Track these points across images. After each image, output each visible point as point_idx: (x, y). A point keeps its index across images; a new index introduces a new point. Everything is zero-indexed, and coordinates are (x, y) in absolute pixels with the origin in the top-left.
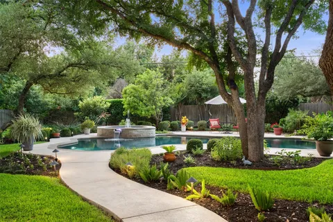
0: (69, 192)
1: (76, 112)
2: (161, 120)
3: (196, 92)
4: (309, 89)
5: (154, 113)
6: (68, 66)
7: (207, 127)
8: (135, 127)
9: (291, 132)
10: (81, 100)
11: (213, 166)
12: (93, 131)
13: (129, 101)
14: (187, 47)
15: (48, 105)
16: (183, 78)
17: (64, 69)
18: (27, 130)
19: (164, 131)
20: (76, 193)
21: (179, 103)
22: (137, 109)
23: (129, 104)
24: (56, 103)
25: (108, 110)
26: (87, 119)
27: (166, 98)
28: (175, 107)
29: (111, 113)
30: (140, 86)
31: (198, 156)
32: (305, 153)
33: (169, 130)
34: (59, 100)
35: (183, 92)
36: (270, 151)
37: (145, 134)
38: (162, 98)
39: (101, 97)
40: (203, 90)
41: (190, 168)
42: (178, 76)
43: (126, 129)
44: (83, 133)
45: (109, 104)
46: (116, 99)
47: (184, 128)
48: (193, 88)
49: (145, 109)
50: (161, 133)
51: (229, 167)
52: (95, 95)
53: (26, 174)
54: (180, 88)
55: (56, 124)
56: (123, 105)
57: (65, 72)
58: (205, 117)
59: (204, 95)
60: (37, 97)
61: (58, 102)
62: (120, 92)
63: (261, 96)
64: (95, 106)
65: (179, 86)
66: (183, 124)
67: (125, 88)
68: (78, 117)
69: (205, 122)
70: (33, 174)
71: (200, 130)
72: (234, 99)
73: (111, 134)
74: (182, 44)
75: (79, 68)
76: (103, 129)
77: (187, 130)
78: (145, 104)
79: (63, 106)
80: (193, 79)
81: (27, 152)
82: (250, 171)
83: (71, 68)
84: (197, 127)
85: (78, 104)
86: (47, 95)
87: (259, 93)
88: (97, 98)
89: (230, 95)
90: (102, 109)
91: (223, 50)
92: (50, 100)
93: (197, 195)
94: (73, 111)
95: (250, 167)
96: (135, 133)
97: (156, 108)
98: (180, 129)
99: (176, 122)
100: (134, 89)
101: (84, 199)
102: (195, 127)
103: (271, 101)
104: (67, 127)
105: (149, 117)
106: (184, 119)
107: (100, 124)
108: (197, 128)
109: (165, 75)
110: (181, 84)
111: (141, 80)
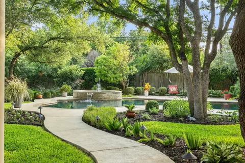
0: (52, 136)
1: (56, 78)
2: (127, 86)
3: (158, 62)
5: (121, 79)
6: (50, 40)
7: (166, 93)
8: (105, 91)
10: (60, 68)
11: (165, 121)
12: (69, 94)
13: (100, 69)
14: (147, 25)
15: (31, 72)
16: (147, 50)
17: (47, 42)
18: (17, 91)
19: (130, 95)
20: (57, 137)
21: (143, 72)
22: (107, 76)
23: (100, 72)
24: (38, 71)
25: (83, 77)
26: (65, 84)
27: (131, 67)
28: (140, 75)
29: (85, 80)
30: (110, 56)
31: (154, 114)
33: (133, 95)
34: (41, 67)
35: (147, 62)
37: (113, 97)
38: (128, 67)
39: (76, 65)
40: (164, 61)
41: (146, 122)
42: (143, 48)
43: (97, 93)
44: (61, 96)
45: (83, 72)
46: (89, 68)
47: (146, 93)
48: (155, 59)
49: (114, 76)
50: (126, 97)
51: (177, 122)
52: (71, 64)
53: (19, 124)
54: (144, 59)
55: (38, 88)
56: (95, 73)
57: (47, 44)
58: (166, 83)
59: (165, 65)
60: (23, 65)
61: (40, 69)
62: (93, 61)
63: (206, 66)
64: (71, 73)
65: (143, 56)
66: (146, 89)
67: (97, 58)
68: (57, 82)
69: (166, 88)
70: (24, 124)
71: (160, 95)
72: (184, 68)
73: (85, 96)
74: (142, 23)
75: (59, 41)
76: (78, 93)
77: (149, 94)
78: (114, 72)
79: (44, 73)
80: (155, 51)
81: (18, 109)
82: (193, 125)
83: (52, 41)
84: (158, 93)
85: (58, 71)
86: (32, 63)
87: (204, 64)
88: (74, 67)
89: (181, 65)
90: (77, 76)
91: (176, 28)
92: (34, 68)
93: (147, 139)
94: (53, 78)
95: (193, 122)
96: (104, 96)
97: (123, 76)
98: (143, 94)
99: (140, 88)
100: (104, 59)
101: (63, 140)
102: (156, 93)
103: (223, 70)
104: (48, 91)
105: (117, 83)
106: (147, 85)
107: (75, 88)
109: (132, 47)
110: (145, 55)
111: (111, 52)
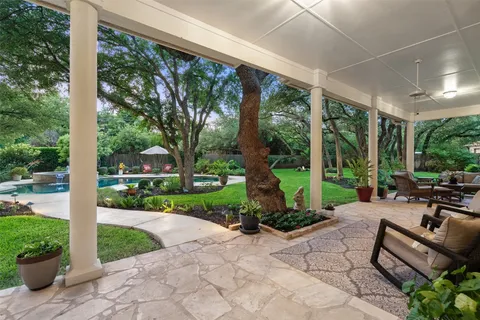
3: (130, 144)
4: (210, 146)
7: (141, 171)
9: (199, 173)
12: (25, 178)
13: (67, 150)
19: (104, 175)
23: (66, 153)
27: (105, 148)
32: (215, 184)
33: (108, 174)
35: (118, 144)
36: (196, 184)
40: (136, 143)
45: (39, 152)
46: (46, 148)
47: (121, 172)
48: (127, 141)
50: (102, 177)
54: (115, 140)
56: (59, 153)
58: (138, 163)
59: (137, 147)
66: (121, 169)
69: (140, 167)
71: (134, 174)
73: (53, 179)
77: (123, 173)
80: (127, 134)
89: (173, 150)
93: (169, 209)
95: (187, 193)
98: (117, 173)
99: (114, 168)
102: (129, 172)
106: (121, 165)
108: (131, 172)
110: (115, 138)
